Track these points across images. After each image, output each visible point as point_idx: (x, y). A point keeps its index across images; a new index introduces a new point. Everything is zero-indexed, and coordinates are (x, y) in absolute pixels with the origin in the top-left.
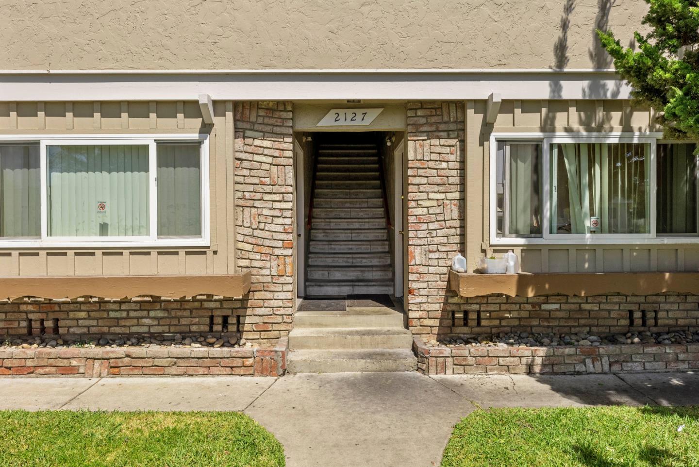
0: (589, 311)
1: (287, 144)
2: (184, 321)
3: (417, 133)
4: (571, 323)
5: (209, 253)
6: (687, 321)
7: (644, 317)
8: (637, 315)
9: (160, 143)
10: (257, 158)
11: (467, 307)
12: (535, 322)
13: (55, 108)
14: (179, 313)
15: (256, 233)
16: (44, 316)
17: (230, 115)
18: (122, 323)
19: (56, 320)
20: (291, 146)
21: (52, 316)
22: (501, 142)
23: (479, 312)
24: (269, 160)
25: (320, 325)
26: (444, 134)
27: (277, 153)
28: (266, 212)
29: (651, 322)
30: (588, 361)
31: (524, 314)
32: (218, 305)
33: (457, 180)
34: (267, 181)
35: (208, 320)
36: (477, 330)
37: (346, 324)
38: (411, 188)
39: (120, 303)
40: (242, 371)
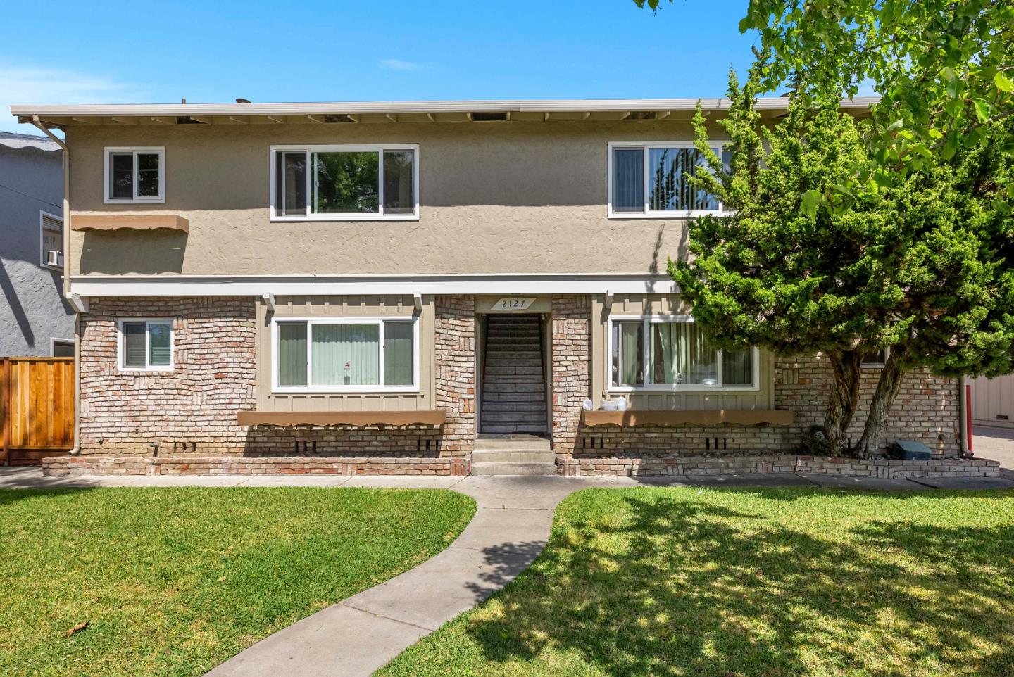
0: (679, 438)
1: (471, 323)
2: (400, 443)
3: (559, 315)
4: (666, 446)
5: (419, 397)
6: (747, 446)
7: (716, 443)
8: (712, 441)
9: (387, 323)
10: (450, 332)
11: (593, 435)
12: (641, 446)
13: (318, 300)
14: (397, 438)
15: (450, 383)
16: (306, 439)
17: (433, 304)
18: (359, 444)
19: (315, 443)
20: (473, 324)
21: (311, 439)
22: (616, 322)
23: (602, 439)
24: (458, 333)
25: (492, 447)
26: (578, 316)
27: (463, 329)
28: (456, 369)
29: (721, 446)
30: (669, 468)
31: (633, 440)
32: (423, 432)
33: (586, 347)
34: (457, 348)
35: (416, 443)
36: (601, 451)
37: (510, 447)
38: (555, 353)
39: (357, 431)
40: (442, 473)
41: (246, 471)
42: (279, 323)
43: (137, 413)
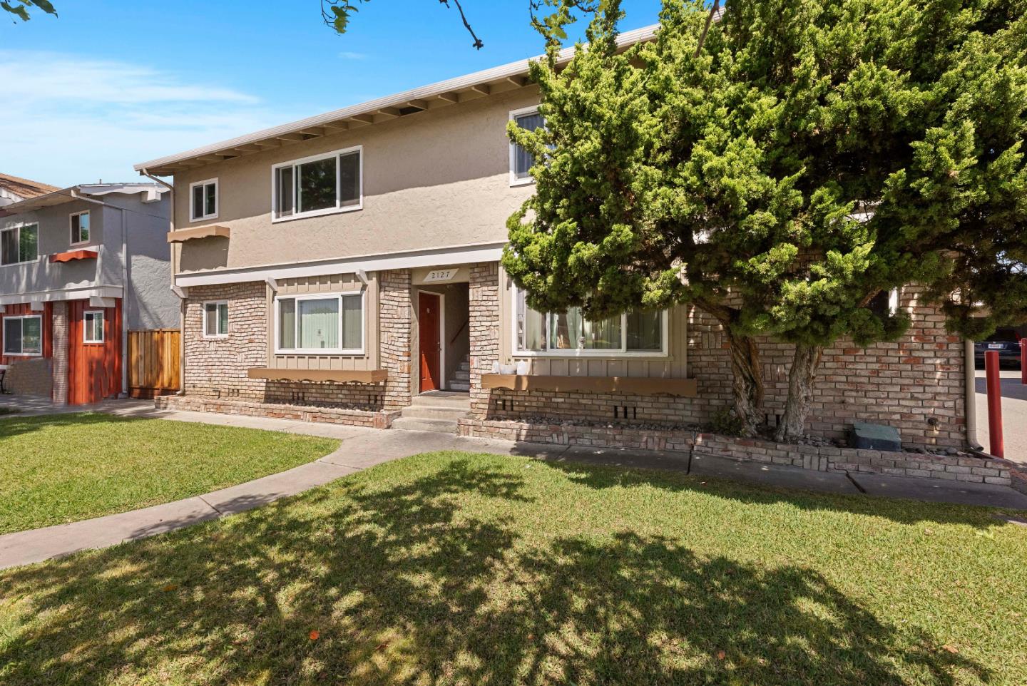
0: (585, 405)
1: (406, 293)
2: (357, 397)
3: (475, 283)
4: (572, 413)
5: (365, 358)
6: (659, 417)
7: (626, 413)
8: (620, 409)
9: (344, 297)
10: (391, 303)
11: (504, 397)
12: (548, 410)
13: (301, 280)
14: (355, 392)
15: (390, 347)
16: (298, 390)
17: (374, 279)
18: (331, 396)
19: (303, 394)
20: (407, 295)
21: (302, 390)
23: (512, 401)
24: (396, 304)
25: (425, 404)
26: (491, 283)
27: (400, 300)
28: (395, 335)
29: (631, 415)
30: (554, 435)
31: (541, 404)
32: (372, 389)
34: (396, 316)
35: (367, 397)
36: (510, 413)
37: (439, 405)
39: (329, 385)
40: (368, 424)
41: (250, 413)
42: (279, 300)
43: (210, 367)
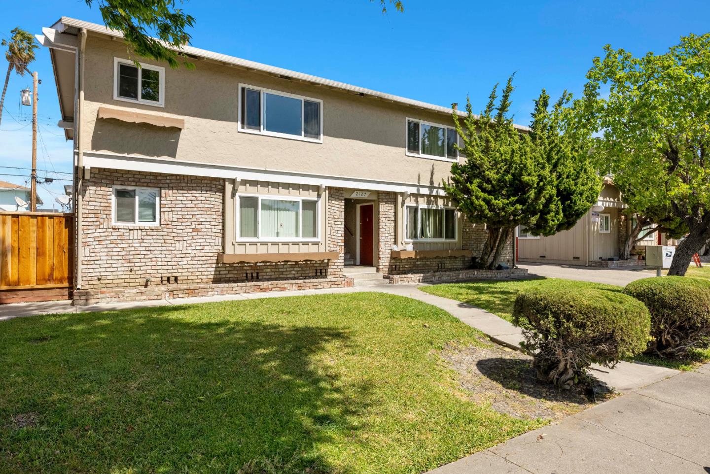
1: (343, 203)
2: (307, 272)
3: (382, 202)
5: (320, 244)
8: (440, 265)
9: (303, 201)
10: (333, 208)
11: (396, 264)
12: (414, 268)
14: (306, 269)
15: (333, 237)
16: (253, 271)
17: (327, 191)
18: (284, 273)
19: (257, 273)
20: (344, 204)
21: (256, 271)
22: (407, 207)
23: (399, 265)
24: (337, 209)
26: (390, 203)
27: (339, 206)
28: (336, 229)
29: (443, 267)
30: (433, 278)
31: (411, 266)
32: (319, 265)
33: (393, 219)
34: (336, 217)
35: (315, 271)
38: (381, 221)
39: (283, 265)
40: (341, 286)
42: (241, 197)
43: (132, 257)
